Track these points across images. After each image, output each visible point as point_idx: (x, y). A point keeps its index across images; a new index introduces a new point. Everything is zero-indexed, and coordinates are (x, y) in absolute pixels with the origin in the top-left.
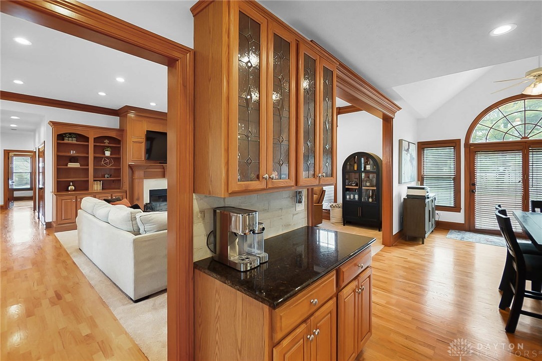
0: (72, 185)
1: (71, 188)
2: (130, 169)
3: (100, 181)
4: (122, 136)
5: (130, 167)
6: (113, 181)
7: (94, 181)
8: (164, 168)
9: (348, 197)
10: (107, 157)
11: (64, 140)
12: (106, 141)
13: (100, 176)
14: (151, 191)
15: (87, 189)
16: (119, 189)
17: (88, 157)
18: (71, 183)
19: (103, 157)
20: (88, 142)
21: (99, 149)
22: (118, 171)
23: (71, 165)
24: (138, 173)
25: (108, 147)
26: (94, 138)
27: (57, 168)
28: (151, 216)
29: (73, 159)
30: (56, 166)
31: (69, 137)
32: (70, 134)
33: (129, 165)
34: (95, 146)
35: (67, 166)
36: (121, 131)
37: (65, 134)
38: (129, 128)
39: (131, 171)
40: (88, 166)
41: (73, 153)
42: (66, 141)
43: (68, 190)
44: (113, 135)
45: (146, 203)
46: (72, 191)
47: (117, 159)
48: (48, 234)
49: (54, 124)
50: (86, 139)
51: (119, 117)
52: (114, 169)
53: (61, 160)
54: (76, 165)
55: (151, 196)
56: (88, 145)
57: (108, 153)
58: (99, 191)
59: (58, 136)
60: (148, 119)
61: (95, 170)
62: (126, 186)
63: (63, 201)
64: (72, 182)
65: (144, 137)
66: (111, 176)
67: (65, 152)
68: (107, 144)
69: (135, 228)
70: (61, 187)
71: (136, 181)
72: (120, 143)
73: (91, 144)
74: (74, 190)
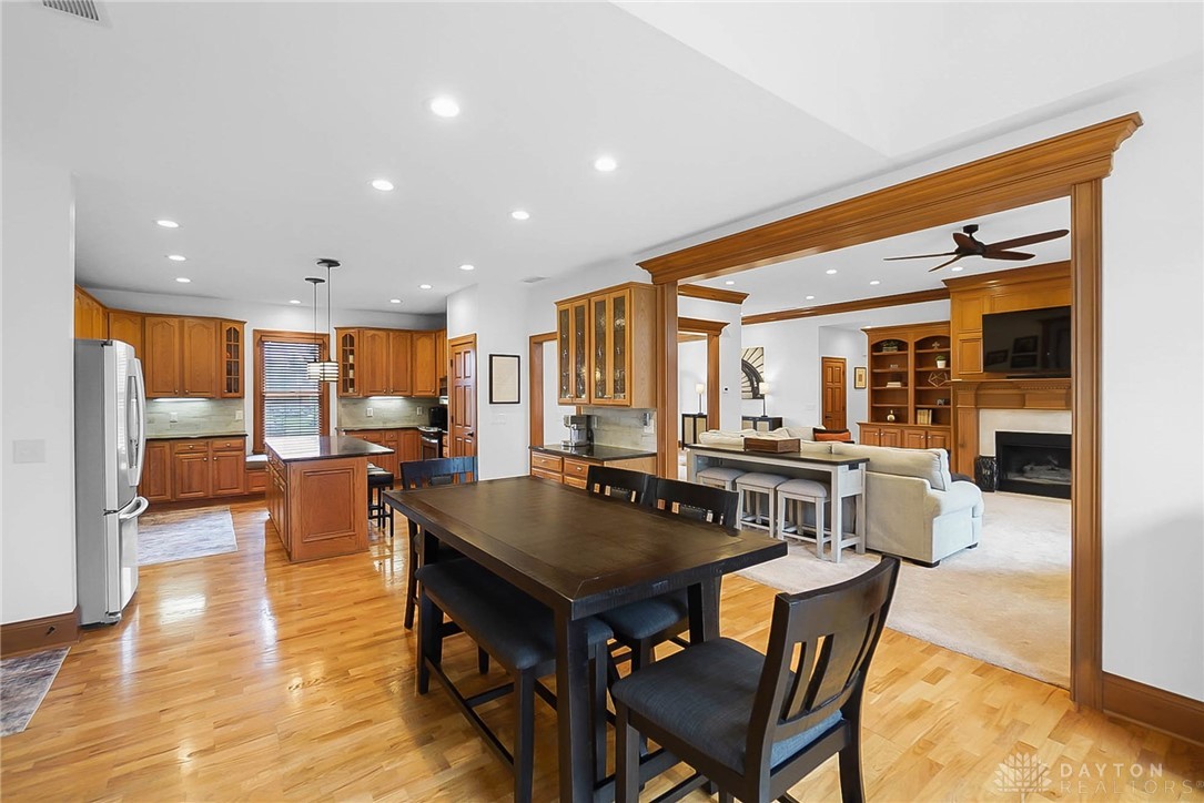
0: (892, 414)
1: (891, 417)
3: (928, 410)
7: (916, 409)
8: (1019, 388)
10: (938, 372)
11: (879, 352)
12: (935, 344)
14: (997, 434)
15: (907, 421)
17: (907, 373)
18: (891, 411)
19: (931, 371)
20: (908, 350)
22: (947, 395)
23: (890, 385)
25: (940, 353)
26: (915, 343)
27: (872, 391)
30: (870, 387)
31: (887, 347)
32: (888, 341)
34: (917, 355)
35: (886, 387)
37: (882, 342)
40: (907, 385)
41: (892, 368)
42: (884, 352)
43: (886, 421)
44: (943, 332)
45: (981, 456)
46: (891, 421)
49: (869, 332)
50: (904, 346)
53: (876, 379)
54: (897, 385)
55: (999, 444)
56: (908, 354)
57: (939, 364)
59: (874, 346)
61: (916, 391)
63: (866, 433)
64: (892, 408)
65: (980, 327)
66: (944, 402)
67: (881, 368)
68: (936, 350)
72: (948, 345)
73: (911, 352)
74: (894, 422)
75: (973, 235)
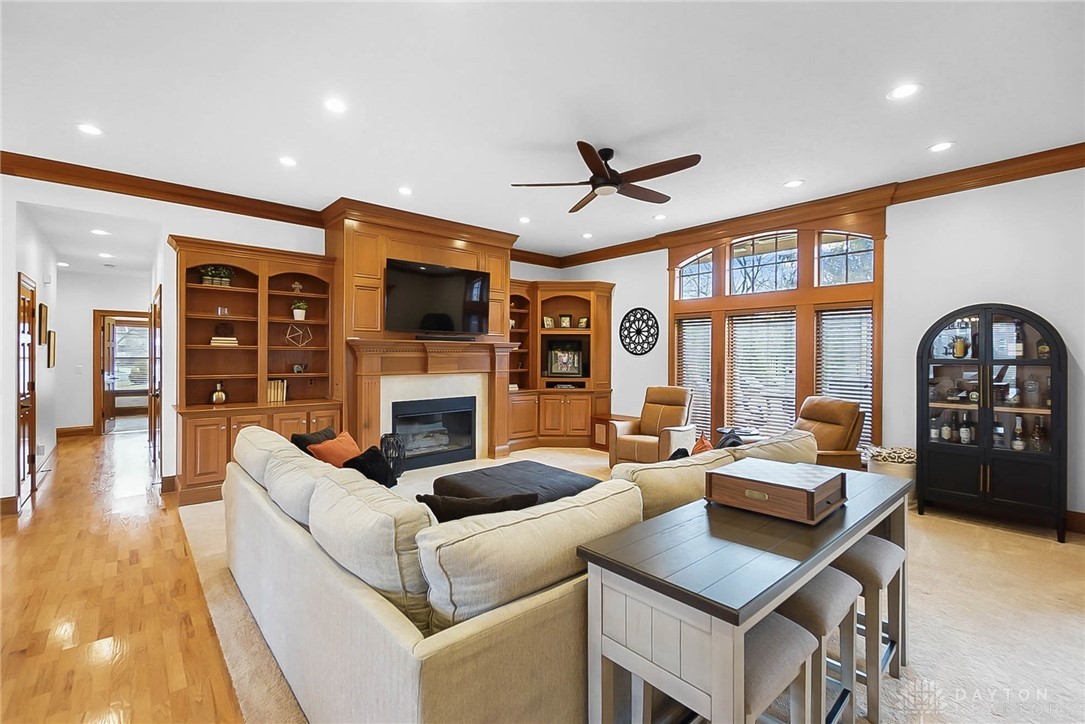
0: (221, 391)
1: (219, 396)
2: (349, 352)
3: (283, 381)
4: (331, 273)
5: (351, 347)
6: (311, 380)
7: (270, 379)
8: (424, 350)
9: (934, 433)
10: (300, 325)
11: (201, 283)
12: (297, 285)
13: (283, 367)
14: (395, 405)
15: (253, 399)
16: (324, 398)
17: (255, 323)
18: (219, 386)
19: (289, 324)
20: (257, 288)
21: (281, 304)
22: (322, 357)
23: (218, 342)
24: (369, 363)
25: (300, 299)
26: (270, 278)
27: (187, 350)
28: (477, 546)
29: (224, 328)
30: (184, 345)
31: (213, 276)
32: (216, 267)
33: (347, 342)
34: (271, 297)
35: (209, 343)
36: (330, 260)
37: (205, 267)
38: (348, 255)
39: (351, 358)
40: (256, 344)
41: (222, 312)
42: (207, 285)
43: (210, 402)
44: (311, 270)
45: (386, 436)
46: (220, 403)
47: (320, 329)
48: (164, 510)
49: (180, 242)
50: (252, 280)
51: (323, 230)
52: (314, 352)
53: (195, 329)
54: (230, 342)
55: (395, 417)
56: (257, 294)
57: (299, 315)
58: (280, 405)
59: (189, 271)
60: (391, 233)
61: (270, 353)
62: (340, 392)
63: (199, 429)
64: (221, 382)
65: (380, 274)
66: (306, 370)
67: (205, 311)
68: (297, 293)
69: (411, 581)
70: (195, 395)
71: (364, 382)
72: (325, 291)
73: (263, 291)
74: (225, 403)
75: (608, 162)
